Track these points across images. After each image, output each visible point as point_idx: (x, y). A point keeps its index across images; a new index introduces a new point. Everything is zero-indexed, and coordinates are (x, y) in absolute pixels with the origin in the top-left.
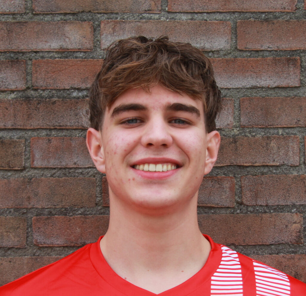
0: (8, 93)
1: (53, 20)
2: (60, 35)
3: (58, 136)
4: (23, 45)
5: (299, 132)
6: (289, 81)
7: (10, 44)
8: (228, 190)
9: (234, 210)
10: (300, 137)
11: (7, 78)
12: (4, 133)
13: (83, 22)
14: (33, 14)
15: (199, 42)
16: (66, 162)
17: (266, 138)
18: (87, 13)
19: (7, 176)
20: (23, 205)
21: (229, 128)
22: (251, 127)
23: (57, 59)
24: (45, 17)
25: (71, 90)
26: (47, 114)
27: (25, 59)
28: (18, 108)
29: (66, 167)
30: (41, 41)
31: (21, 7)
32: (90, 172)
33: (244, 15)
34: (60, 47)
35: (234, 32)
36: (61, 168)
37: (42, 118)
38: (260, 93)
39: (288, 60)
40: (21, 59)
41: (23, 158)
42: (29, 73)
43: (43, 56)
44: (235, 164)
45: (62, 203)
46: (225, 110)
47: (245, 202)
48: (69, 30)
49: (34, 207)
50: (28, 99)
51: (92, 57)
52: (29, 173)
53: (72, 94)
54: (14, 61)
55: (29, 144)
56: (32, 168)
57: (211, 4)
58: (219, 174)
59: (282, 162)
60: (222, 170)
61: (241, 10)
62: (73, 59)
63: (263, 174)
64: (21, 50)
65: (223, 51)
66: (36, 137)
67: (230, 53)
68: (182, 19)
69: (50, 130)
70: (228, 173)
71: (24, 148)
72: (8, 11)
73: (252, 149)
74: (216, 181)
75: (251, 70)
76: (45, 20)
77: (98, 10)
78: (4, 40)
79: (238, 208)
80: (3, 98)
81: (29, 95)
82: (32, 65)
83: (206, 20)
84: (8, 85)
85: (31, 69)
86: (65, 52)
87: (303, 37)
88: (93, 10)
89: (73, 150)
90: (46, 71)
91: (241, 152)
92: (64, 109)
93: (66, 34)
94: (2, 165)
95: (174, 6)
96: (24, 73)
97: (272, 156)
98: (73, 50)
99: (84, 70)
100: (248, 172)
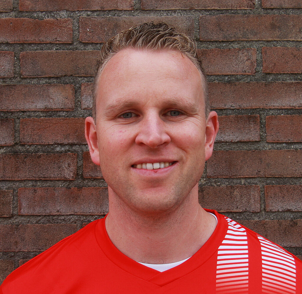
1: (39, 83)
2: (45, 96)
3: (42, 187)
5: (260, 181)
6: (250, 136)
10: (261, 186)
13: (66, 85)
14: (20, 78)
16: (50, 210)
17: (230, 188)
18: (69, 76)
20: (11, 249)
22: (216, 177)
23: (42, 118)
24: (32, 81)
25: (55, 145)
26: (33, 167)
27: (13, 118)
29: (50, 214)
30: (28, 102)
32: (71, 219)
33: (209, 77)
34: (44, 107)
36: (45, 216)
37: (28, 170)
38: (224, 147)
39: (249, 118)
40: (10, 118)
41: (11, 207)
43: (30, 115)
45: (46, 247)
48: (53, 92)
49: (21, 250)
50: (16, 154)
51: (74, 116)
52: (17, 220)
53: (55, 149)
54: (4, 120)
56: (19, 215)
59: (244, 208)
62: (56, 118)
64: (10, 110)
66: (23, 188)
69: (36, 181)
71: (12, 197)
73: (218, 197)
76: (31, 83)
77: (78, 74)
81: (16, 150)
82: (19, 123)
85: (19, 127)
86: (49, 111)
87: (262, 96)
88: (75, 74)
89: (56, 199)
90: (33, 128)
91: (207, 200)
92: (48, 162)
93: (50, 96)
96: (12, 131)
97: (235, 203)
98: (57, 110)
99: (66, 127)
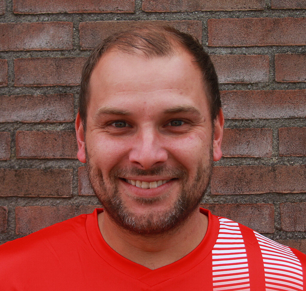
0: (57, 125)
4: (71, 79)
7: (59, 79)
8: (267, 216)
9: (273, 235)
11: (56, 110)
12: (53, 163)
15: (238, 75)
19: (56, 203)
21: (268, 158)
28: (66, 139)
31: (69, 44)
35: (272, 65)
42: (76, 106)
44: (274, 192)
46: (264, 139)
47: (284, 228)
55: (76, 173)
57: (250, 38)
58: (259, 201)
60: (262, 197)
61: (279, 44)
63: (301, 201)
65: (261, 83)
67: (268, 85)
68: (222, 54)
70: (267, 200)
72: (57, 47)
74: (256, 208)
75: (288, 102)
78: (53, 75)
79: (278, 234)
80: (52, 130)
83: (245, 54)
84: (56, 117)
94: (51, 193)
95: (214, 41)
100: (286, 200)
